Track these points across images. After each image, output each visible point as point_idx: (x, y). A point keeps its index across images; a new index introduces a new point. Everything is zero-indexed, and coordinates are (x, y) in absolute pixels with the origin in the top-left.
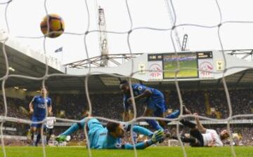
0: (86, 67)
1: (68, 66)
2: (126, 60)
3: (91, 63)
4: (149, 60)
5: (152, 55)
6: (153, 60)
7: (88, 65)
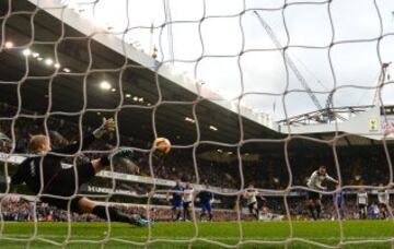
0: (304, 124)
1: (282, 124)
2: (353, 115)
3: (310, 118)
4: (382, 114)
5: (386, 108)
6: (388, 113)
7: (307, 122)
